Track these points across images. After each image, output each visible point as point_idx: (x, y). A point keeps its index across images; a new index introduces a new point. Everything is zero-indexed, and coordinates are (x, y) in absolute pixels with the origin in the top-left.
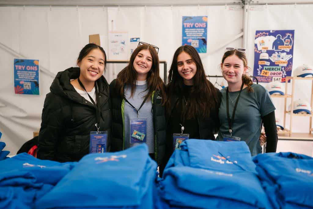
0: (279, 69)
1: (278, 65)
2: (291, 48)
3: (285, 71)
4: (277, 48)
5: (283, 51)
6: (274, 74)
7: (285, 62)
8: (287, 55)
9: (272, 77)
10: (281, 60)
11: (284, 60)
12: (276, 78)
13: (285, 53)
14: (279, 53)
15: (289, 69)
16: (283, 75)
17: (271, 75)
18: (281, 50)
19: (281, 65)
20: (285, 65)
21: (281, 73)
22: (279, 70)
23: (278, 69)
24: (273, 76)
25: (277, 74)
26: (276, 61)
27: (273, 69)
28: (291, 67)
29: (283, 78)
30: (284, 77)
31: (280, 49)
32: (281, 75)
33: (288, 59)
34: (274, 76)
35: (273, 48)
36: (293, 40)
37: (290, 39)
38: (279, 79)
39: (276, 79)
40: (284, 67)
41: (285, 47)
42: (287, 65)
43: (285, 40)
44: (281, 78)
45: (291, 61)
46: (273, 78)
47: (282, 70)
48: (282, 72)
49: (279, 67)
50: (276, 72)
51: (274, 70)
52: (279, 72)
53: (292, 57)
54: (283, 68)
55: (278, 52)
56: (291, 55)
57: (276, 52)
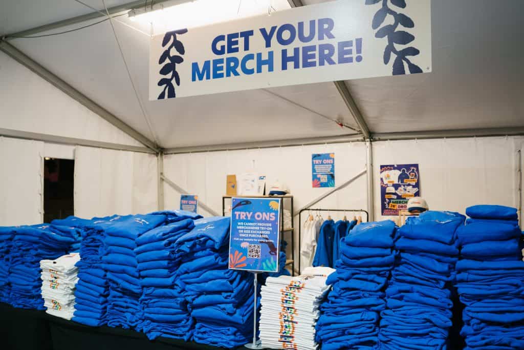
1: (405, 199)
4: (402, 182)
5: (409, 185)
8: (413, 188)
9: (400, 210)
10: (407, 193)
11: (410, 194)
13: (411, 187)
14: (405, 187)
26: (402, 195)
31: (406, 182)
33: (415, 192)
35: (399, 181)
37: (415, 173)
41: (411, 181)
43: (409, 174)
50: (403, 205)
51: (401, 203)
53: (418, 190)
56: (417, 188)
57: (402, 186)
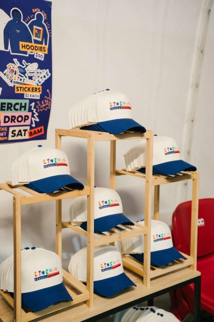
0: (25, 107)
1: (21, 96)
2: (46, 52)
3: (36, 111)
4: (15, 48)
5: (31, 59)
6: (13, 119)
7: (38, 87)
8: (39, 70)
9: (8, 127)
11: (33, 84)
12: (17, 129)
13: (35, 65)
14: (21, 63)
15: (45, 107)
16: (32, 123)
17: (5, 122)
18: (26, 53)
19: (29, 95)
20: (37, 95)
21: (28, 117)
22: (23, 109)
23: (21, 107)
24: (9, 124)
25: (20, 119)
26: (17, 85)
27: (9, 107)
28: (50, 101)
29: (32, 128)
30: (34, 125)
31: (24, 50)
32: (28, 122)
33: (42, 81)
34: (13, 124)
35: (6, 47)
36: (50, 29)
37: (43, 26)
38: (23, 133)
39: (16, 133)
40: (35, 101)
41: (35, 48)
42: (42, 96)
43: (31, 26)
44: (28, 128)
45: (47, 85)
46: (11, 129)
47: (30, 110)
48: (30, 114)
49: (23, 102)
50: (17, 114)
51: (12, 108)
52: (24, 113)
53: (50, 74)
54: (33, 104)
55: (20, 59)
56: (48, 70)
57: (15, 60)
